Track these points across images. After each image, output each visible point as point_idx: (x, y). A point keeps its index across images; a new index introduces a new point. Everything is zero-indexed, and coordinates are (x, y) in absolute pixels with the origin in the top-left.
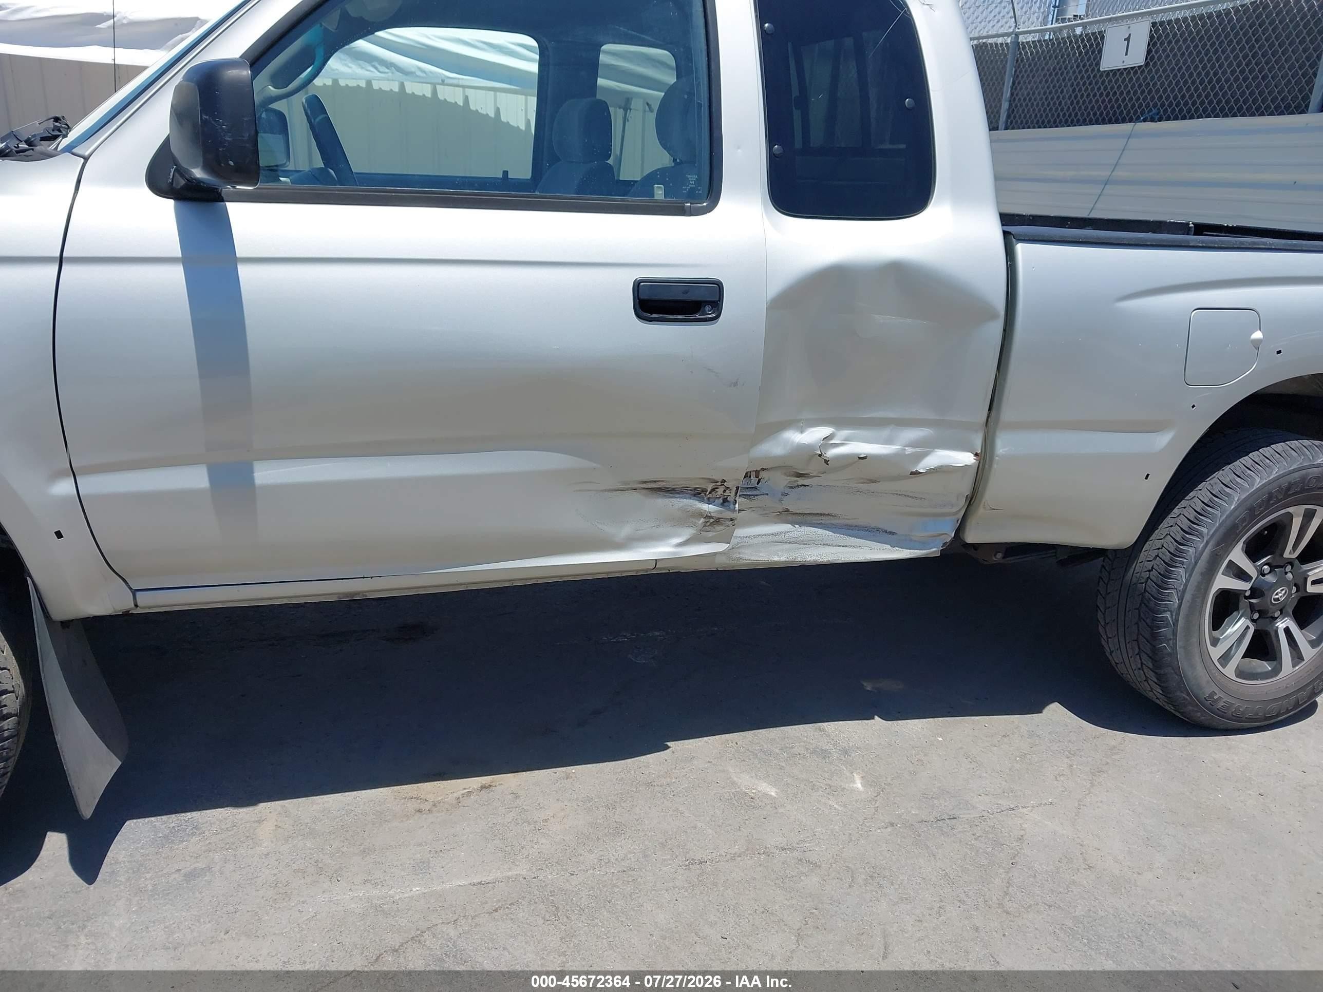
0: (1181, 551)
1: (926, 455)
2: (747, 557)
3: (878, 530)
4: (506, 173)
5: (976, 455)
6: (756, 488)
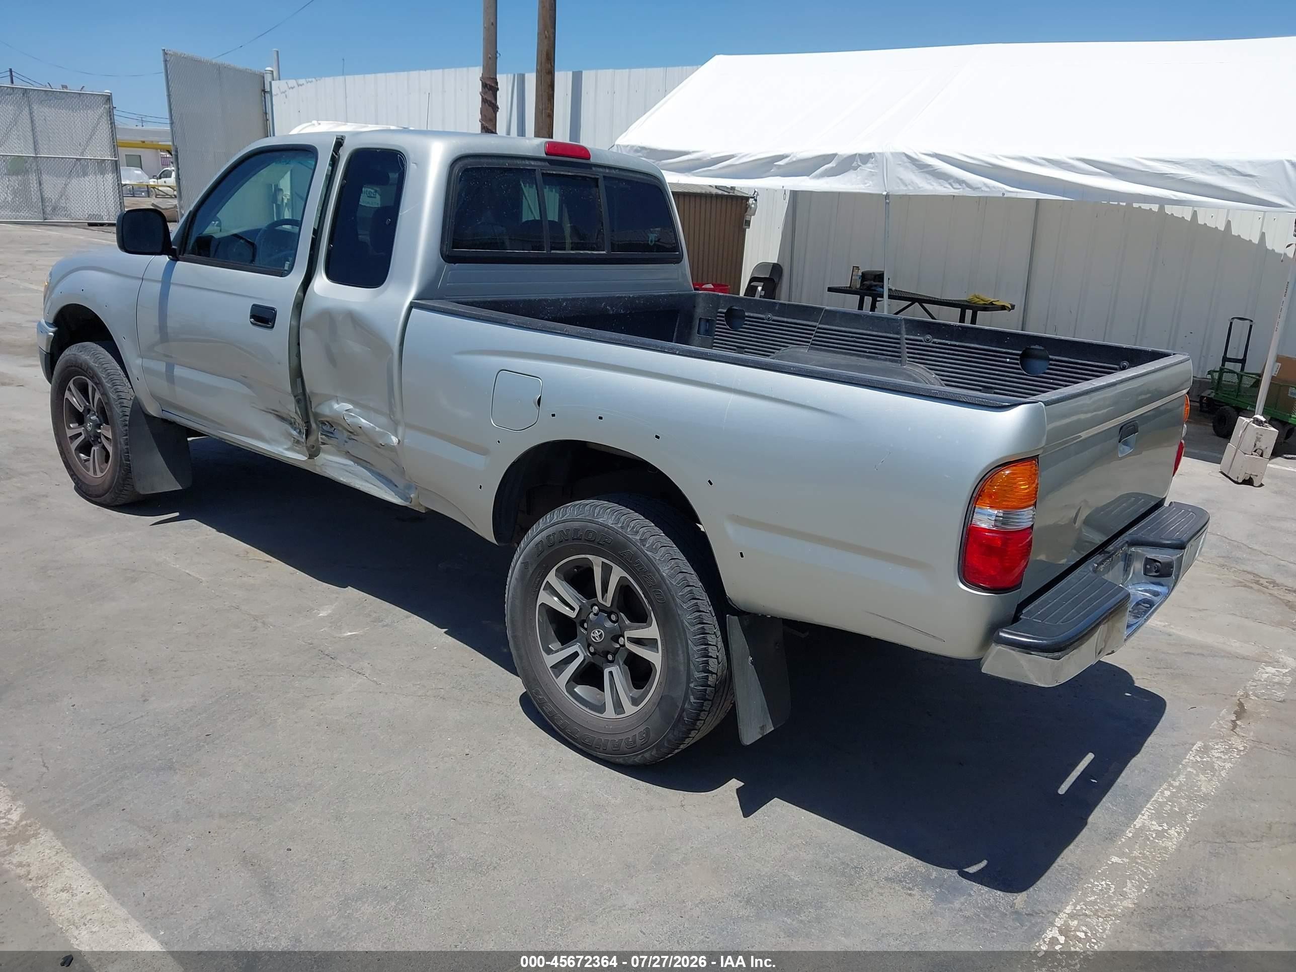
1: (385, 434)
3: (391, 481)
5: (399, 440)
6: (332, 433)
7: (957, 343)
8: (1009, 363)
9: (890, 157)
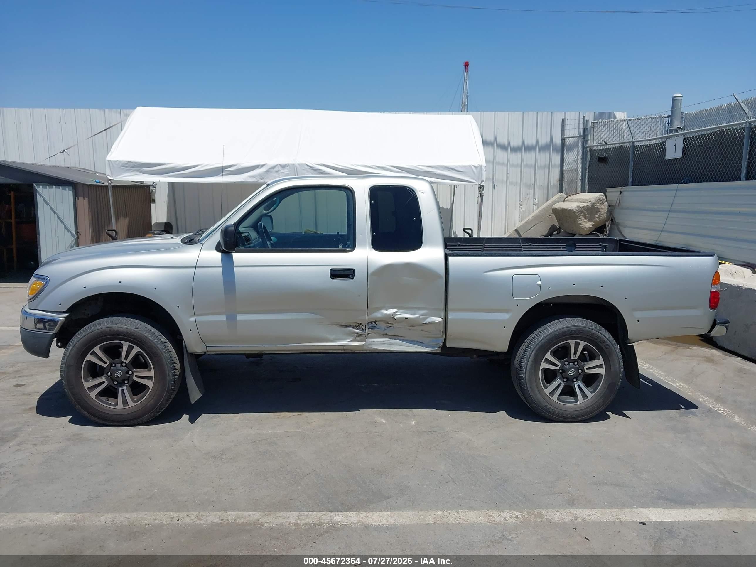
0: (525, 353)
1: (427, 318)
2: (374, 347)
3: (418, 342)
4: (338, 232)
5: (442, 318)
6: (375, 327)
7: (542, 245)
8: (562, 249)
9: (298, 166)
